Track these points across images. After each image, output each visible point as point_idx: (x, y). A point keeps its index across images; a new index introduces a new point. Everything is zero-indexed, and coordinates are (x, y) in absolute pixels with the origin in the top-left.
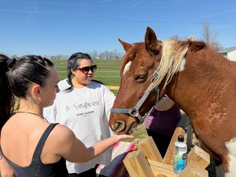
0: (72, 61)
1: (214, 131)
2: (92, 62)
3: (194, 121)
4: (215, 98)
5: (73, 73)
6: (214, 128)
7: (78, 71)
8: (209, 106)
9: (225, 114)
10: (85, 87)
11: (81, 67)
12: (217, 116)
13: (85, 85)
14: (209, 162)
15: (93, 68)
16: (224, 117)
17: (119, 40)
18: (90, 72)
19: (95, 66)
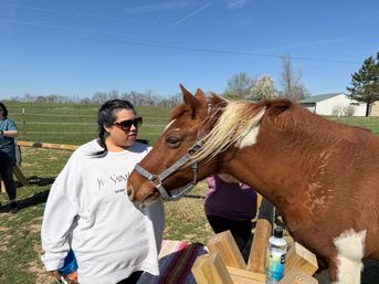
0: (104, 113)
1: (317, 223)
2: (135, 113)
3: (286, 211)
4: (313, 175)
5: (108, 130)
6: (317, 219)
7: (115, 128)
8: (307, 188)
9: (331, 197)
10: (126, 151)
11: (119, 121)
12: (319, 201)
13: (125, 148)
14: (316, 265)
15: (137, 121)
16: (329, 202)
17: (181, 86)
18: (133, 128)
19: (140, 119)
